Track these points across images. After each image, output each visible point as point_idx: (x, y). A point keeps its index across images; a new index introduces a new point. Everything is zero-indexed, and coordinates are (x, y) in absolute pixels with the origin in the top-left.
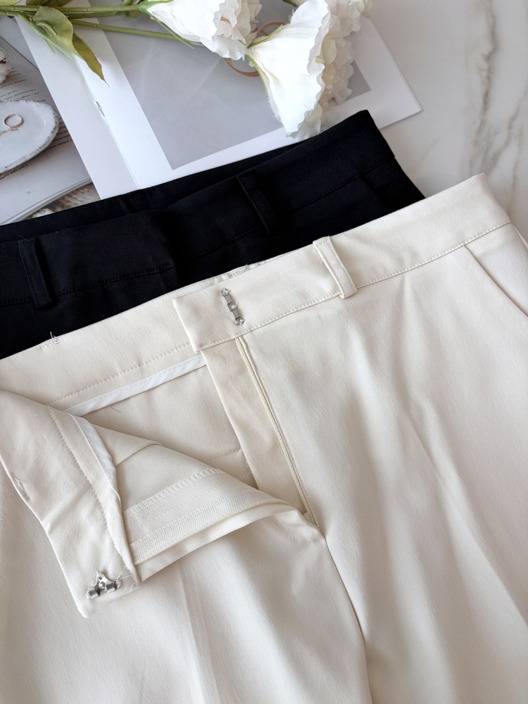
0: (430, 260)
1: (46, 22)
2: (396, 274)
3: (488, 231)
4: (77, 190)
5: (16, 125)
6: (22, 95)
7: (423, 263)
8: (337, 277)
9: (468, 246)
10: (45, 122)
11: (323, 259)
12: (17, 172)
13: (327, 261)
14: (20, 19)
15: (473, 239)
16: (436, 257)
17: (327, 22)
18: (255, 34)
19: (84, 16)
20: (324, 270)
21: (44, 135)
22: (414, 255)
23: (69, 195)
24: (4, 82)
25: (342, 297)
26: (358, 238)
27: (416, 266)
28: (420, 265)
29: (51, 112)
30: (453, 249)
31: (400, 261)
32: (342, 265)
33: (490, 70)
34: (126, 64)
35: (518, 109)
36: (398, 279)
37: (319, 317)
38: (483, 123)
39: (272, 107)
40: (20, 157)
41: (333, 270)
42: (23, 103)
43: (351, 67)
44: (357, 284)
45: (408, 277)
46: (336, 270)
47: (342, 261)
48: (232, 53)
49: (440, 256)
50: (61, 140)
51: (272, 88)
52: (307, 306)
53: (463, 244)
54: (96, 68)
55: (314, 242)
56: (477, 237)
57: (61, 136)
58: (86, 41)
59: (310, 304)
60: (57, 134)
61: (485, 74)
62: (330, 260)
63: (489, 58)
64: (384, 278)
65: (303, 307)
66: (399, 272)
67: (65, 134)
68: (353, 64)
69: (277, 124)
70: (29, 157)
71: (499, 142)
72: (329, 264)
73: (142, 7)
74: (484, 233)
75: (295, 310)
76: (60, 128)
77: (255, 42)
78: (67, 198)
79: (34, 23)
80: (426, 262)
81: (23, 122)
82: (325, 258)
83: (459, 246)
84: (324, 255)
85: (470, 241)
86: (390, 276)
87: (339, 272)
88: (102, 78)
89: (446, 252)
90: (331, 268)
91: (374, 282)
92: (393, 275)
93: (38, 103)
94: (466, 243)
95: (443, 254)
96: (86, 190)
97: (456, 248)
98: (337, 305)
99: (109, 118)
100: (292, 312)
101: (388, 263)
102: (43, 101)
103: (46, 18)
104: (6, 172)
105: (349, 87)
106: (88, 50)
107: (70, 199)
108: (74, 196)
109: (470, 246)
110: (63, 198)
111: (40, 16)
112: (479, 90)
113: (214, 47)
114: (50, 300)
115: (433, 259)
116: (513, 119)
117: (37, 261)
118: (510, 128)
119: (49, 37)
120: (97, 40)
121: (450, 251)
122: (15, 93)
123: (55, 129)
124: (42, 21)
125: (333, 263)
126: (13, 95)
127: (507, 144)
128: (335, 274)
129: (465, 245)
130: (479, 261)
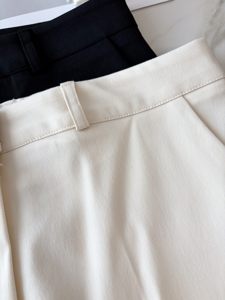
0: (154, 106)
2: (126, 115)
3: (201, 86)
7: (148, 108)
8: (72, 112)
9: (185, 96)
11: (65, 99)
15: (190, 91)
16: (159, 104)
22: (142, 101)
25: (76, 129)
27: (143, 110)
28: (145, 109)
30: (173, 98)
31: (130, 106)
32: (79, 103)
36: (127, 120)
37: (57, 145)
41: (70, 106)
45: (135, 119)
46: (73, 107)
49: (162, 103)
52: (48, 135)
53: (181, 95)
55: (61, 84)
56: (193, 89)
59: (51, 134)
62: (69, 98)
64: (115, 118)
65: (45, 136)
66: (129, 115)
72: (68, 101)
74: (198, 87)
75: (39, 138)
80: (151, 107)
82: (66, 97)
83: (178, 96)
84: (66, 94)
85: (187, 92)
86: (120, 117)
87: (76, 107)
89: (167, 101)
90: (69, 104)
91: (107, 120)
92: (123, 116)
94: (184, 94)
95: (165, 102)
97: (176, 97)
98: (72, 135)
100: (37, 139)
101: (120, 106)
109: (187, 97)
115: (157, 105)
121: (170, 99)
125: (72, 100)
128: (71, 109)
129: (183, 96)
130: (194, 108)
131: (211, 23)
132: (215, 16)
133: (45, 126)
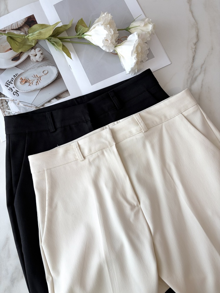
1: (54, 42)
3: (188, 108)
4: (63, 92)
5: (46, 73)
6: (48, 64)
8: (141, 126)
9: (182, 113)
10: (54, 72)
11: (137, 120)
12: (46, 88)
13: (138, 121)
14: (47, 41)
15: (184, 111)
17: (137, 42)
18: (117, 43)
19: (65, 39)
20: (137, 124)
21: (54, 76)
22: (165, 117)
23: (61, 94)
24: (42, 60)
25: (143, 132)
26: (148, 113)
28: (167, 120)
29: (56, 69)
31: (161, 119)
33: (196, 48)
34: (78, 52)
35: (204, 62)
36: (161, 125)
37: (136, 139)
38: (192, 67)
39: (122, 65)
40: (47, 83)
41: (140, 124)
42: (48, 66)
43: (148, 51)
44: (148, 128)
45: (164, 124)
46: (141, 124)
47: (143, 120)
48: (109, 50)
49: (174, 117)
50: (59, 77)
51: (122, 60)
52: (132, 135)
54: (69, 56)
57: (59, 76)
58: (66, 46)
60: (58, 76)
61: (194, 50)
63: (195, 44)
64: (156, 125)
66: (161, 123)
67: (60, 76)
68: (149, 49)
69: (124, 70)
70: (50, 83)
71: (197, 73)
72: (139, 122)
73: (83, 36)
76: (59, 74)
77: (117, 45)
78: (60, 95)
79: (51, 42)
80: (169, 119)
81: (48, 72)
82: (138, 120)
84: (137, 119)
86: (158, 124)
87: (142, 124)
88: (71, 59)
91: (153, 126)
93: (52, 66)
96: (66, 92)
97: (178, 114)
98: (141, 135)
99: (73, 70)
101: (157, 120)
102: (54, 66)
103: (54, 41)
104: (43, 88)
105: (147, 57)
106: (67, 49)
107: (61, 95)
108: (62, 94)
109: (183, 113)
110: (59, 95)
111: (52, 40)
112: (191, 55)
113: (104, 49)
114: (55, 130)
115: (172, 118)
116: (203, 65)
117: (51, 118)
118: (201, 68)
119: (55, 46)
120: (69, 46)
121: (176, 115)
122: (46, 63)
123: (57, 74)
124: (53, 41)
125: (140, 121)
126: (45, 64)
127: (200, 73)
129: (181, 113)
130: (186, 117)
131: (189, 74)
132: (191, 69)
133: (131, 132)
